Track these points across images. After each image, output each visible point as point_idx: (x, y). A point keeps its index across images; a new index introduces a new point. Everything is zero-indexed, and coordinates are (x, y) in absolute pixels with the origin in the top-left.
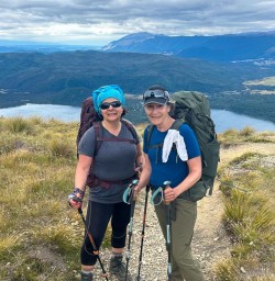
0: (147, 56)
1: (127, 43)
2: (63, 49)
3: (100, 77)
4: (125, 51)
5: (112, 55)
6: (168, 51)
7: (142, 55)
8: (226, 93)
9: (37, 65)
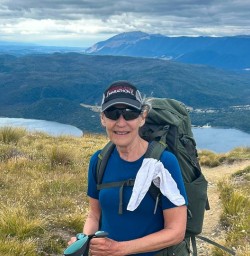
0: (141, 61)
1: (116, 44)
2: (39, 51)
3: (83, 86)
4: (114, 54)
5: (98, 58)
6: (166, 56)
7: (134, 59)
8: (237, 107)
9: (7, 70)
